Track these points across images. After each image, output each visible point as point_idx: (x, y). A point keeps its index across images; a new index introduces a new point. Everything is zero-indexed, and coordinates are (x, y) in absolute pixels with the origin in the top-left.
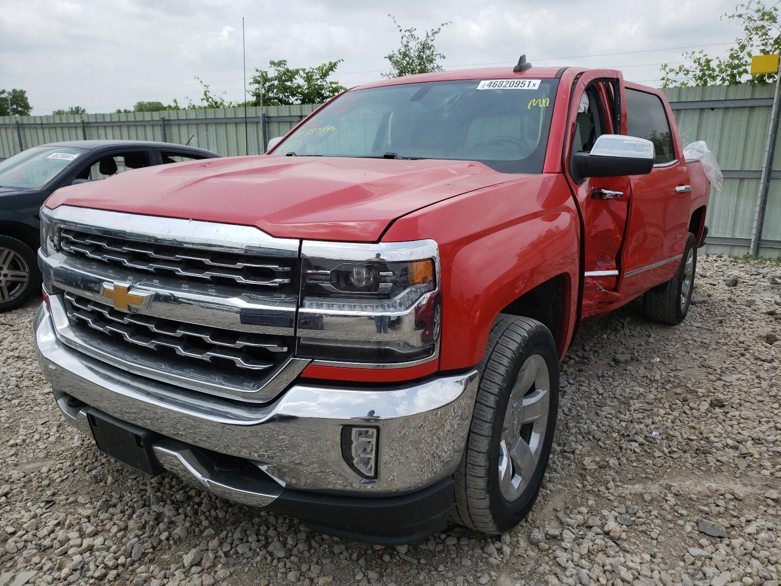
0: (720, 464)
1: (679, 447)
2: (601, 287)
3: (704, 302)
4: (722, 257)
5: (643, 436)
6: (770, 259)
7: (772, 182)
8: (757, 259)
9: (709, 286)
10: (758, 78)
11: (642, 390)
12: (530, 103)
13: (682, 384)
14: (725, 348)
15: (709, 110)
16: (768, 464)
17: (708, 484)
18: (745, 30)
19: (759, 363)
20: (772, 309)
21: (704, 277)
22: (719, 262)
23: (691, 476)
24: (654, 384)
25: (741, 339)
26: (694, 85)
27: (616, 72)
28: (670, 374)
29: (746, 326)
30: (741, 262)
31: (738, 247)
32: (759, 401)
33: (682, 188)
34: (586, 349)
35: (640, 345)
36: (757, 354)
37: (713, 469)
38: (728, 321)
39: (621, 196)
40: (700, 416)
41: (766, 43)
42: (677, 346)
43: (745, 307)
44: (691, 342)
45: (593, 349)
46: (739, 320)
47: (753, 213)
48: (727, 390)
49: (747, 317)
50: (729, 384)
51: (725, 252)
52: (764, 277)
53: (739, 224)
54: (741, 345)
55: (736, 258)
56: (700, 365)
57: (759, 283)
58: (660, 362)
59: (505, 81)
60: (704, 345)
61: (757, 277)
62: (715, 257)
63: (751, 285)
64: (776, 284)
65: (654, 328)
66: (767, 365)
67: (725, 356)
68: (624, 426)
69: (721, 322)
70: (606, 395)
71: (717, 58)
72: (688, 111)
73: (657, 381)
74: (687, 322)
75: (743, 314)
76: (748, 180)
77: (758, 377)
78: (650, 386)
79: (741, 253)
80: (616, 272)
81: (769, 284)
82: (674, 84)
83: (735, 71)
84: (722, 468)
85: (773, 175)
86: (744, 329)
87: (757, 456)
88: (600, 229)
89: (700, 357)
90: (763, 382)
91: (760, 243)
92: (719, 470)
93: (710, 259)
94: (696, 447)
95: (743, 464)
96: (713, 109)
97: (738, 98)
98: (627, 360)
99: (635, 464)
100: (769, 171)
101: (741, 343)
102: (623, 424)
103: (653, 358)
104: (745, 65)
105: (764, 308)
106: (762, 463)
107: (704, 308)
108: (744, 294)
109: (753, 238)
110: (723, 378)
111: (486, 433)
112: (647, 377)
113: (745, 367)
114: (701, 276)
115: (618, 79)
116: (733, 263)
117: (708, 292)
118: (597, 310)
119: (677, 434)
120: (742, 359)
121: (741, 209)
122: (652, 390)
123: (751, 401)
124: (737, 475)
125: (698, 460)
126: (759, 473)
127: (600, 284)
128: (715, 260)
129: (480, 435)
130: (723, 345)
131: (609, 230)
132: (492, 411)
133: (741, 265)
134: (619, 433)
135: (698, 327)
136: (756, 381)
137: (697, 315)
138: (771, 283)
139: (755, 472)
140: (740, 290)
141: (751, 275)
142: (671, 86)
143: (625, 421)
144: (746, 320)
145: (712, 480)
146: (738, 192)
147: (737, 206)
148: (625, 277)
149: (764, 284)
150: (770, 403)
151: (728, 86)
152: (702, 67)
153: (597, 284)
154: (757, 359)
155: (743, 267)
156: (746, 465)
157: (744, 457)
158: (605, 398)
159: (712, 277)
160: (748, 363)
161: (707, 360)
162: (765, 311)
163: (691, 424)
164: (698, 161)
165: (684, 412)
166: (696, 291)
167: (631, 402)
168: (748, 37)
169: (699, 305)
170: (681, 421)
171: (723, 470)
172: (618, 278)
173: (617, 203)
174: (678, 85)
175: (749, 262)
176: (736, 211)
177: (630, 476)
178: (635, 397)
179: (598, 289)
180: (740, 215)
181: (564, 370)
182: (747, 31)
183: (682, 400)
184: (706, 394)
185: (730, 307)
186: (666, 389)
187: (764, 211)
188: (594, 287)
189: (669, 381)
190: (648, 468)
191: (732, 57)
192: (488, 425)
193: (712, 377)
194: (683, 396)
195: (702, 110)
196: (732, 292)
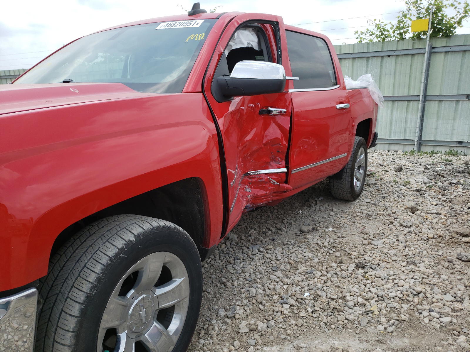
0: (347, 321)
1: (321, 306)
2: (274, 181)
3: (376, 184)
4: (397, 152)
5: (295, 298)
6: (427, 153)
7: (427, 103)
8: (419, 152)
9: (383, 172)
10: (416, 35)
11: (310, 255)
12: (189, 38)
13: (343, 248)
14: (382, 217)
15: (387, 57)
16: (383, 320)
17: (332, 342)
18: (406, 4)
19: (402, 228)
20: (420, 187)
21: (382, 166)
22: (395, 155)
23: (322, 335)
24: (321, 250)
25: (394, 211)
26: (377, 41)
27: (276, 17)
28: (336, 241)
29: (400, 200)
30: (409, 154)
31: (408, 145)
32: (393, 261)
33: (342, 106)
34: (284, 222)
35: (324, 218)
36: (401, 222)
37: (340, 327)
38: (389, 197)
39: (285, 112)
40: (346, 276)
41: (420, 12)
42: (348, 218)
43: (402, 186)
44: (359, 214)
45: (289, 222)
46: (396, 196)
47: (416, 122)
48: (373, 252)
49: (402, 194)
50: (376, 247)
51: (400, 148)
52: (420, 165)
53: (408, 130)
54: (392, 215)
55: (406, 152)
56: (360, 232)
57: (416, 169)
58: (332, 231)
59: (178, 22)
60: (368, 216)
61: (416, 165)
62: (393, 152)
63: (411, 170)
64: (427, 169)
65: (337, 204)
66: (407, 230)
67: (380, 224)
68: (285, 288)
69: (384, 198)
70: (282, 260)
71: (390, 23)
72: (374, 58)
73: (325, 247)
74: (361, 199)
75: (400, 192)
76: (412, 101)
77: (398, 240)
78: (318, 252)
79: (409, 149)
80: (285, 170)
81: (423, 169)
82: (365, 41)
83: (402, 31)
84: (348, 325)
85: (428, 98)
86: (398, 203)
87: (377, 313)
88: (269, 138)
89: (363, 226)
90: (400, 244)
91: (421, 143)
92: (345, 327)
93: (390, 153)
94: (333, 307)
95: (364, 320)
96: (389, 56)
97: (404, 49)
98: (309, 230)
99: (280, 326)
100: (425, 96)
101: (393, 213)
102: (285, 287)
103: (328, 228)
104: (408, 27)
105: (415, 187)
106: (379, 320)
107: (375, 188)
108: (405, 177)
109: (416, 139)
110: (373, 242)
111: (68, 342)
112: (318, 244)
113: (391, 232)
114: (380, 165)
115: (277, 22)
116: (404, 156)
117: (381, 177)
118: (273, 198)
119: (324, 294)
120: (391, 226)
121: (409, 121)
122: (319, 254)
123: (387, 261)
124: (358, 332)
125: (332, 319)
126: (375, 328)
127: (274, 179)
128: (393, 154)
129: (63, 345)
130: (381, 216)
131: (277, 138)
132: (76, 319)
133: (408, 157)
134: (279, 295)
135: (368, 203)
136: (396, 243)
137: (369, 194)
138: (424, 169)
139: (373, 327)
140: (403, 174)
141: (413, 164)
142: (363, 42)
143: (287, 284)
144: (401, 195)
145: (336, 338)
146: (407, 110)
147: (406, 119)
148: (293, 172)
149: (420, 169)
150: (401, 262)
151: (398, 41)
152: (380, 29)
153: (270, 179)
154: (401, 225)
155: (409, 158)
156: (367, 322)
157: (367, 314)
158: (280, 263)
159: (387, 165)
160: (394, 228)
161: (366, 228)
162: (415, 189)
163: (338, 284)
164: (366, 88)
165: (336, 274)
166: (373, 176)
167: (299, 266)
168: (408, 8)
169: (372, 186)
170: (331, 282)
171: (348, 327)
172: (287, 173)
173: (283, 117)
174: (367, 41)
175: (414, 155)
176: (406, 122)
177: (272, 338)
178: (303, 262)
179: (272, 182)
180: (408, 124)
181: (260, 240)
182: (407, 5)
183: (338, 262)
184: (357, 256)
185: (393, 187)
186: (329, 253)
187: (423, 122)
188: (268, 181)
189: (334, 246)
190: (289, 329)
191: (399, 22)
192: (70, 334)
193: (366, 242)
194: (340, 259)
195: (383, 57)
196: (397, 176)
